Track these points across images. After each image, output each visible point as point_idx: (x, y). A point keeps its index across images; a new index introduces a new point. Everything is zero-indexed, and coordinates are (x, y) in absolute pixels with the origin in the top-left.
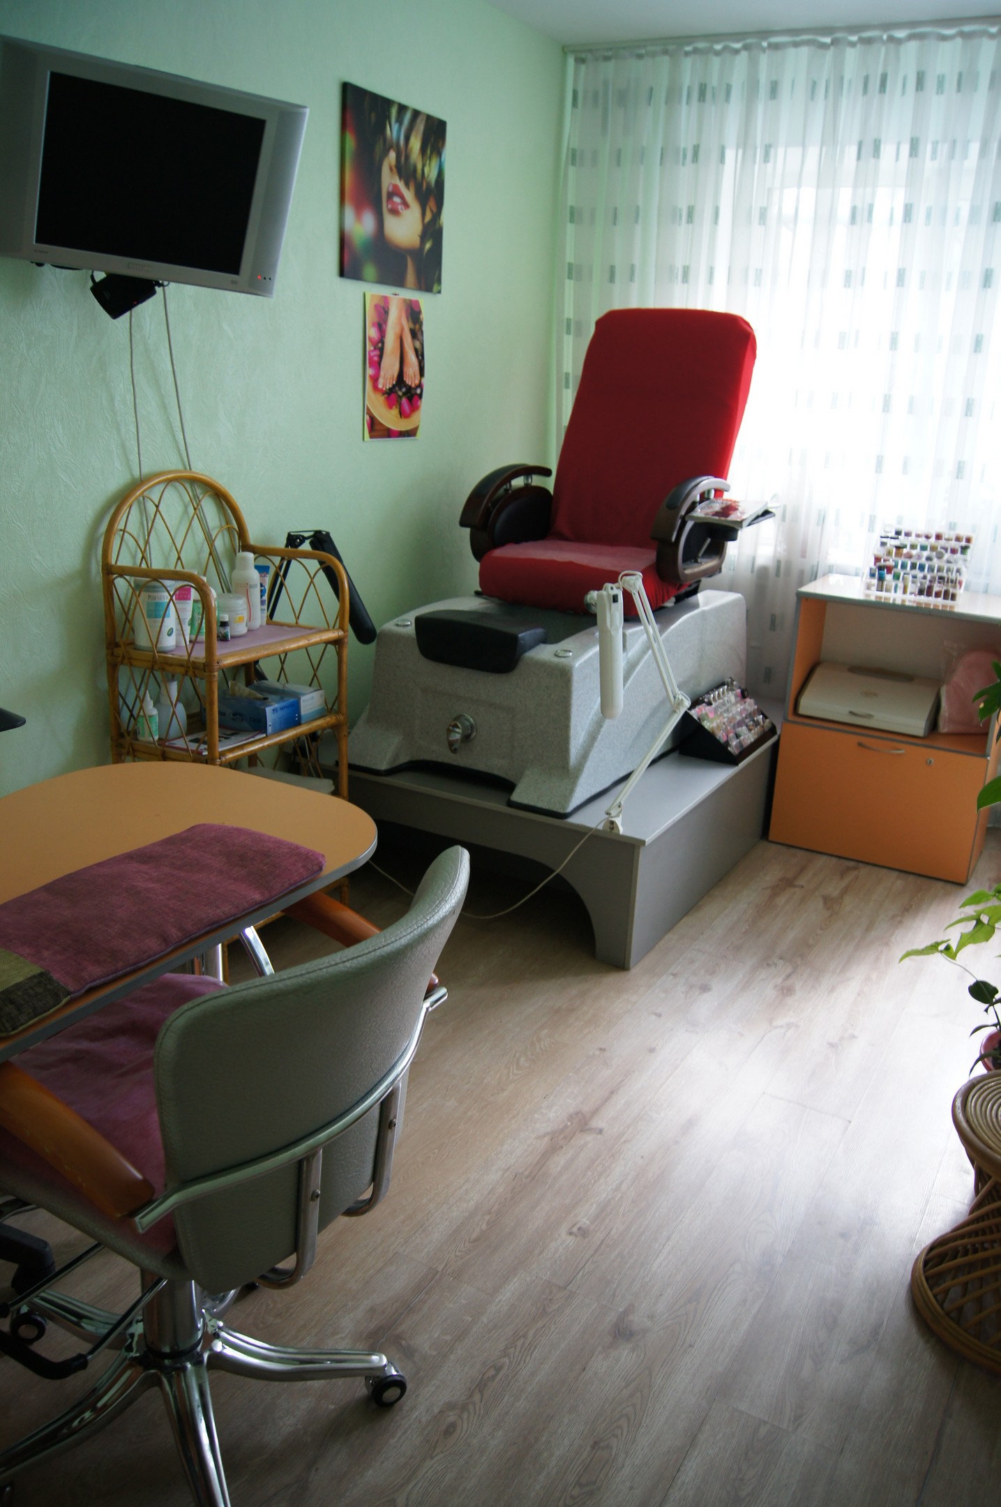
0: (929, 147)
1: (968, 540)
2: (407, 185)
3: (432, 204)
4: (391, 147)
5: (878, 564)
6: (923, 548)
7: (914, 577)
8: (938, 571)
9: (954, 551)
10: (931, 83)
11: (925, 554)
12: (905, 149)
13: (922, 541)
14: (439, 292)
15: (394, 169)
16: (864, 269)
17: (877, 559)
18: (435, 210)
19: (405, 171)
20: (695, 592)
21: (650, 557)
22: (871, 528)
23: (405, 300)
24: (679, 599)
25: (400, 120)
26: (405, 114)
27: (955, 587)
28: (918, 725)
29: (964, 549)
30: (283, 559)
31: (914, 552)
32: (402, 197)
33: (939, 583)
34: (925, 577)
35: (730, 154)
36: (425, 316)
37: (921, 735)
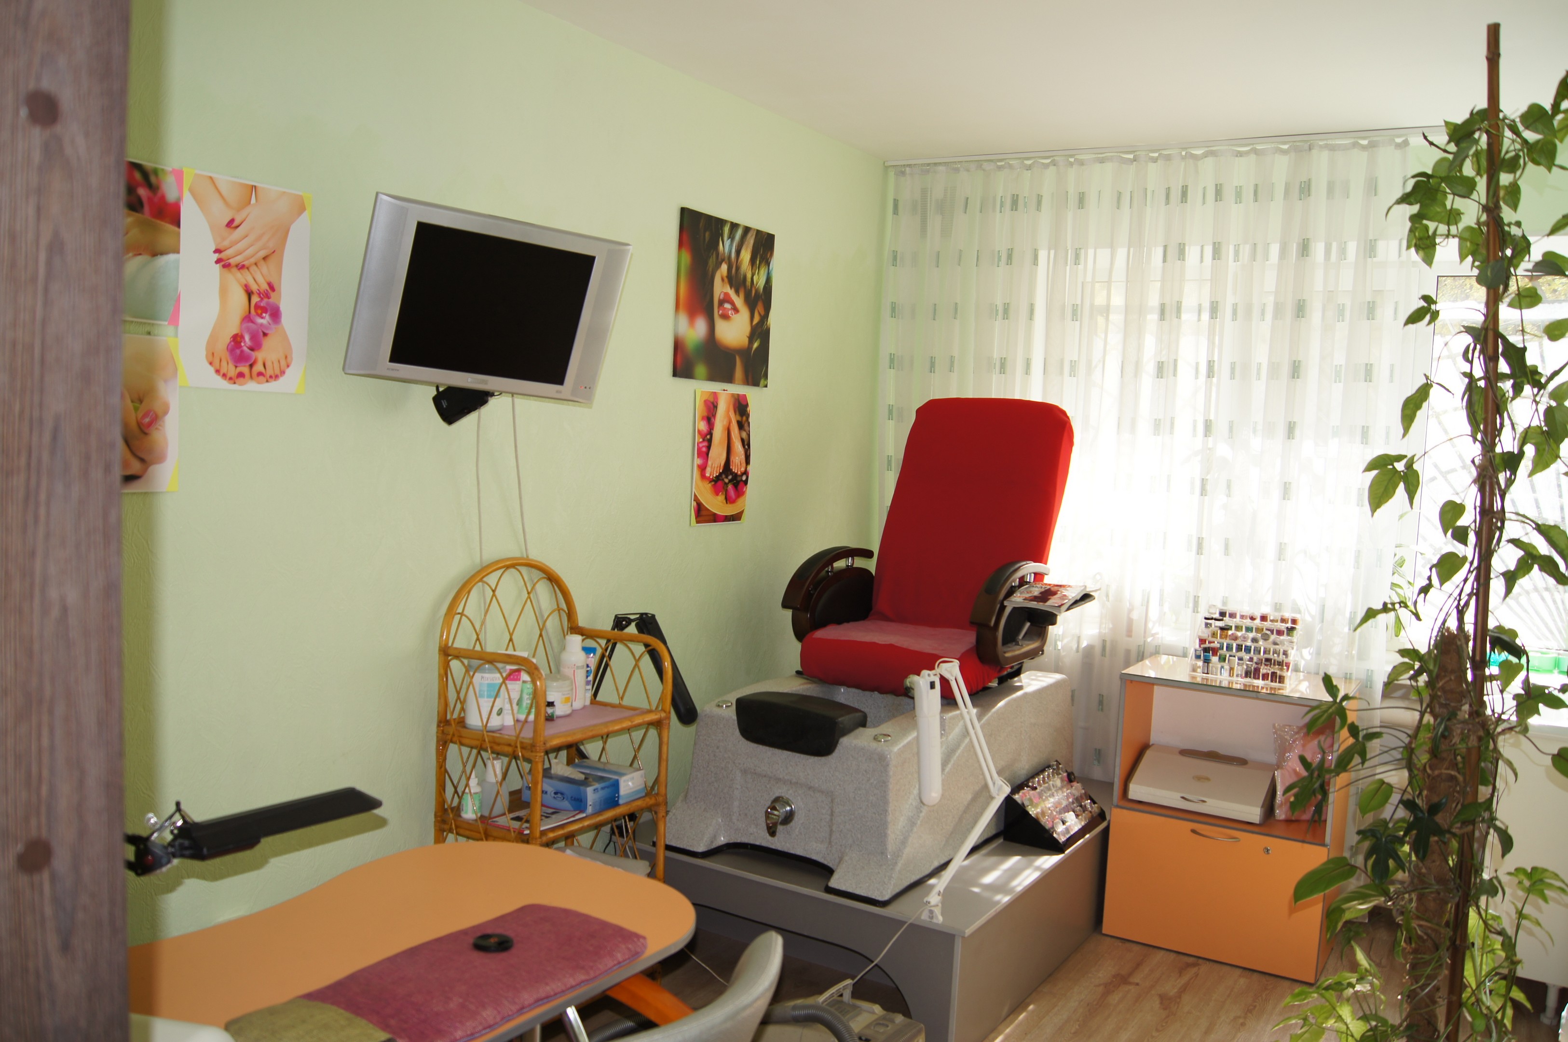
0: (1231, 249)
1: (1294, 621)
2: (737, 292)
3: (760, 308)
4: (723, 260)
5: (1203, 646)
6: (1249, 629)
7: (1240, 659)
8: (1265, 653)
9: (1280, 633)
10: (1229, 193)
11: (1251, 635)
12: (1209, 250)
13: (1248, 622)
14: (766, 386)
15: (726, 280)
16: (1176, 361)
17: (1202, 641)
18: (762, 313)
19: (736, 281)
20: (1017, 673)
21: (969, 639)
22: (1195, 610)
23: (733, 395)
24: (1002, 680)
25: (731, 236)
26: (737, 231)
27: (1282, 670)
28: (1254, 813)
29: (1291, 630)
30: (608, 641)
31: (1239, 634)
32: (732, 303)
33: (1266, 665)
34: (1251, 659)
35: (1042, 255)
36: (751, 409)
37: (1258, 822)
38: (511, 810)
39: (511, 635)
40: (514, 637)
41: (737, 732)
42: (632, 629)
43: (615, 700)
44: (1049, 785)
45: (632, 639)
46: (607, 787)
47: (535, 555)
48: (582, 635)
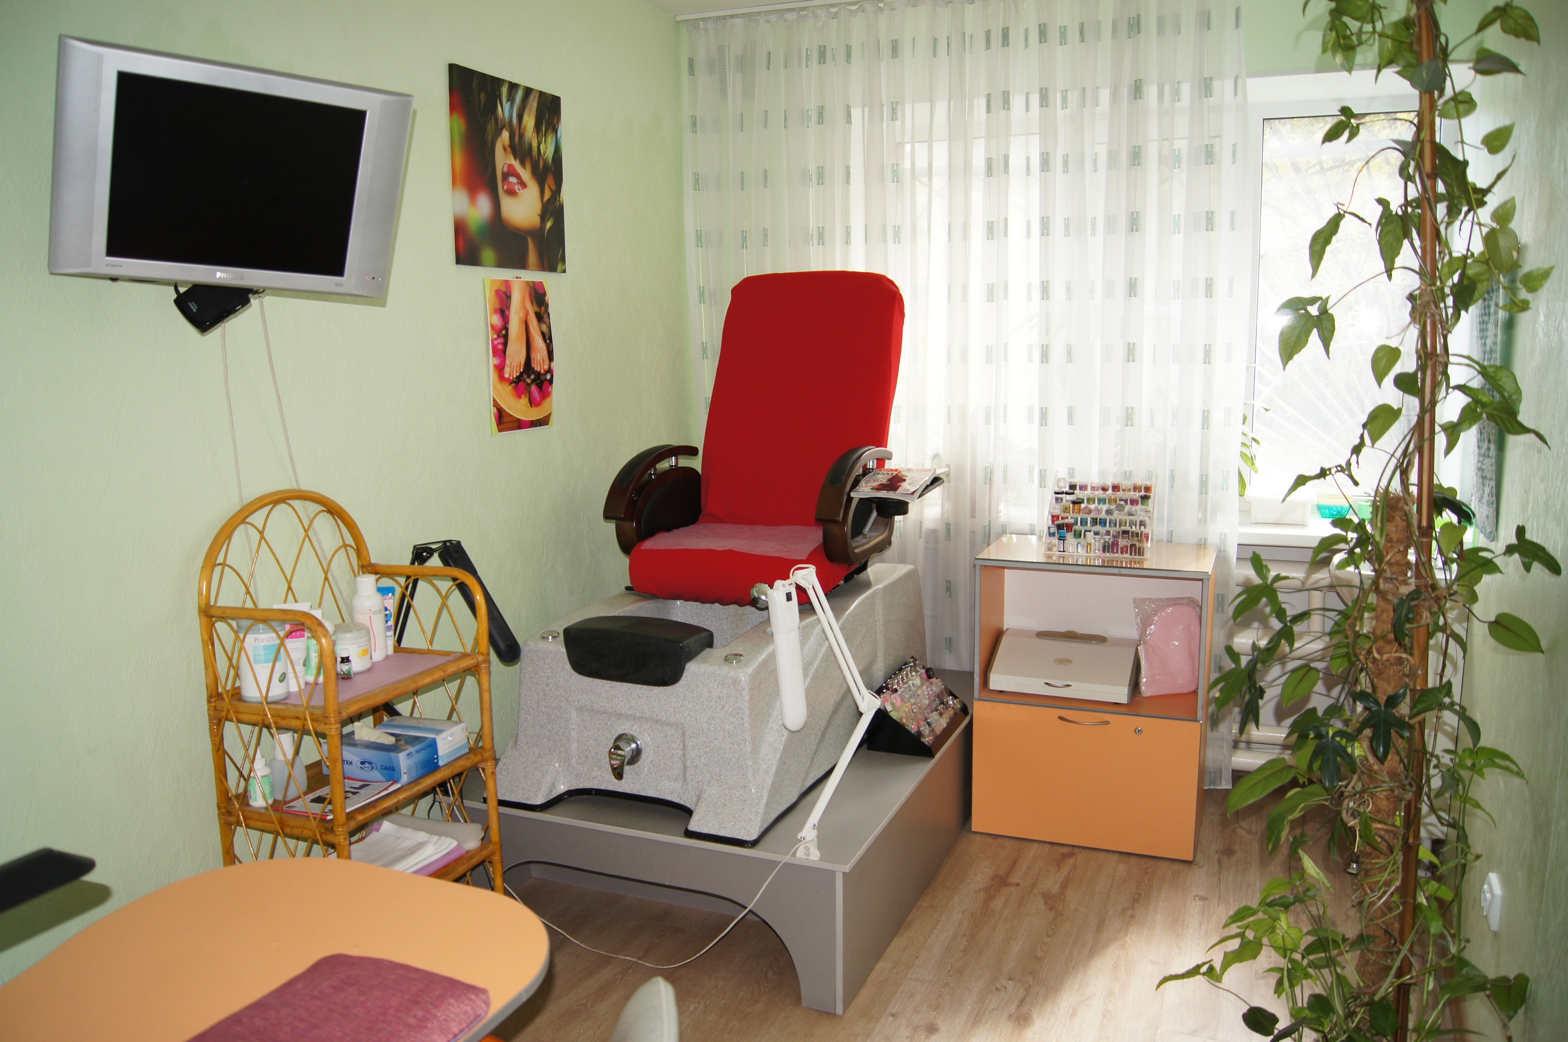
0: (1059, 96)
1: (1148, 489)
2: (523, 164)
3: (550, 181)
4: (503, 127)
5: (1056, 522)
6: (1102, 501)
7: (1096, 533)
8: (1120, 525)
9: (1133, 502)
10: (1053, 35)
11: (1105, 507)
12: (1035, 99)
13: (1099, 493)
14: (564, 271)
15: (508, 149)
16: (1006, 219)
17: (1054, 518)
18: (554, 188)
19: (520, 150)
20: (864, 567)
21: (814, 537)
22: (1042, 483)
23: (527, 283)
24: (848, 578)
25: (511, 99)
26: (516, 93)
27: (1140, 541)
28: (1121, 694)
29: (1145, 498)
30: (408, 577)
31: (1092, 507)
32: (518, 177)
33: (1123, 538)
34: (1108, 533)
35: (856, 113)
36: (550, 298)
37: (1126, 702)
38: (310, 789)
39: (289, 583)
40: (292, 585)
41: (568, 666)
42: (435, 561)
43: (423, 645)
44: (909, 685)
45: (435, 575)
46: (423, 749)
47: (307, 485)
48: (376, 573)
